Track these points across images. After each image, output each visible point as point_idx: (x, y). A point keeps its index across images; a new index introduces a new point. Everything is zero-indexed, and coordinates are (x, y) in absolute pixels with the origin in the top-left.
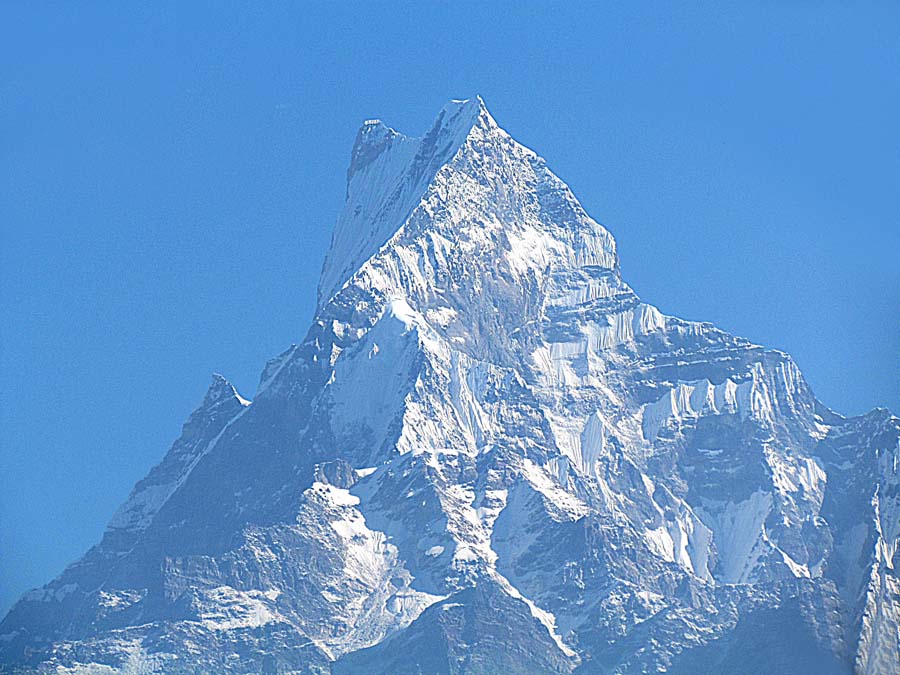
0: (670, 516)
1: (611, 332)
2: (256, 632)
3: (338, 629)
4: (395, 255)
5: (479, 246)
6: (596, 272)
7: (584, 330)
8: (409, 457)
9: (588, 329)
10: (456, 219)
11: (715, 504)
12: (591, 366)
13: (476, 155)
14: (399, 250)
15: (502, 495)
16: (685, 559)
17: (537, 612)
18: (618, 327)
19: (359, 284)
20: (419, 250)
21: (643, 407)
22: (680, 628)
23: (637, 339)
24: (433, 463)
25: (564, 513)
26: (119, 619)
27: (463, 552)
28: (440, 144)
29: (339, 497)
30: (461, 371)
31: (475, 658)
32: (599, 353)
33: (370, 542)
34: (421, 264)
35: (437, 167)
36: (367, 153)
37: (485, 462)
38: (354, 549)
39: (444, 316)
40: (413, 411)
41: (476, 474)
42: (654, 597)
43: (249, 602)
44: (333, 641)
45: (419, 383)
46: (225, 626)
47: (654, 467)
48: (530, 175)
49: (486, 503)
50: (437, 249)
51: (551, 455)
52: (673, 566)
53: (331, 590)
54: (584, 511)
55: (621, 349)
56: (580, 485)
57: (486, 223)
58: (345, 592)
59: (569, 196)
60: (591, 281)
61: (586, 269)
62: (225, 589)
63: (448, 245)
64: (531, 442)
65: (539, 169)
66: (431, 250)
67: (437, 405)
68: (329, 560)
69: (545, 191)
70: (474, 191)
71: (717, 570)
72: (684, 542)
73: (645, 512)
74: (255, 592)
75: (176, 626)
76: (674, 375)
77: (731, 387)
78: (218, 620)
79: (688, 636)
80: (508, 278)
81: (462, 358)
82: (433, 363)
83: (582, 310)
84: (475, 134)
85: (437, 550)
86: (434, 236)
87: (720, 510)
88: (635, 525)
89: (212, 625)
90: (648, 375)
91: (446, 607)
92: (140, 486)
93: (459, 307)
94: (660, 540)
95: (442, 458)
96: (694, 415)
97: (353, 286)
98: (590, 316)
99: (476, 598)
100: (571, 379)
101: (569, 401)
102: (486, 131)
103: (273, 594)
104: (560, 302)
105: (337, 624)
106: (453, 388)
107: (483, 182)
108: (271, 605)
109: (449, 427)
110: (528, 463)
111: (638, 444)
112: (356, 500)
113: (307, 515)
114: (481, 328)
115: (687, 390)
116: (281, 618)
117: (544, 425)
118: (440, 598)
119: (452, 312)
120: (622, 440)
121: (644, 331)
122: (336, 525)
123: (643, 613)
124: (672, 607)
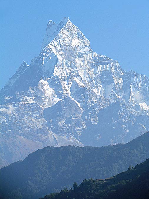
0: (97, 87)
1: (88, 56)
2: (31, 104)
3: (44, 104)
4: (54, 43)
5: (67, 42)
6: (86, 46)
7: (84, 56)
8: (56, 76)
9: (85, 56)
10: (64, 37)
11: (105, 85)
12: (85, 62)
13: (67, 27)
14: (54, 42)
15: (71, 83)
16: (99, 94)
17: (76, 102)
18: (90, 56)
19: (48, 47)
20: (58, 42)
21: (94, 69)
22: (100, 106)
23: (92, 58)
24: (60, 77)
25: (81, 86)
26: (8, 101)
27: (65, 92)
28: (62, 25)
29: (45, 82)
30: (64, 62)
31: (66, 110)
32: (86, 60)
33: (50, 90)
34: (58, 44)
35: (61, 29)
36: (50, 26)
37: (69, 77)
38: (47, 91)
39: (61, 53)
40: (56, 68)
41: (67, 79)
42: (96, 100)
43: (30, 99)
44: (43, 106)
45: (57, 64)
46: (26, 103)
47: (95, 79)
48: (76, 30)
49: (68, 84)
50: (61, 42)
51: (78, 76)
52: (99, 95)
53: (43, 97)
54: (84, 86)
55: (90, 59)
56: (83, 81)
57: (69, 38)
58: (45, 98)
59: (82, 34)
60: (85, 48)
61: (85, 46)
62: (26, 97)
63: (63, 41)
64: (75, 74)
65: (77, 29)
66: (60, 42)
67: (60, 67)
68: (43, 93)
69: (78, 33)
70: (67, 32)
71: (105, 96)
72: (99, 91)
73: (93, 86)
74: (31, 98)
75: (18, 103)
76: (98, 64)
77: (108, 66)
78: (25, 102)
79: (101, 107)
80: (72, 47)
81: (64, 60)
82: (60, 60)
83: (84, 53)
84: (67, 23)
85: (61, 92)
86: (60, 40)
87: (105, 86)
88: (92, 88)
89: (24, 103)
90: (94, 64)
91: (62, 101)
92: (10, 79)
93: (64, 51)
94: (95, 90)
95: (62, 77)
96: (102, 70)
97: (47, 48)
98: (85, 54)
99: (67, 100)
100: (82, 64)
101: (81, 67)
102: (69, 23)
103: (34, 98)
104: (80, 51)
105: (44, 103)
106: (63, 65)
107: (68, 31)
108: (33, 100)
109: (62, 71)
110: (75, 78)
111: (92, 75)
112: (48, 83)
113: (39, 85)
114: (67, 55)
115: (101, 66)
116: (35, 102)
117: (77, 71)
118: (61, 100)
119: (63, 52)
120: (90, 74)
121: (94, 56)
122: (44, 87)
123: (94, 103)
124: (99, 102)
